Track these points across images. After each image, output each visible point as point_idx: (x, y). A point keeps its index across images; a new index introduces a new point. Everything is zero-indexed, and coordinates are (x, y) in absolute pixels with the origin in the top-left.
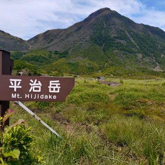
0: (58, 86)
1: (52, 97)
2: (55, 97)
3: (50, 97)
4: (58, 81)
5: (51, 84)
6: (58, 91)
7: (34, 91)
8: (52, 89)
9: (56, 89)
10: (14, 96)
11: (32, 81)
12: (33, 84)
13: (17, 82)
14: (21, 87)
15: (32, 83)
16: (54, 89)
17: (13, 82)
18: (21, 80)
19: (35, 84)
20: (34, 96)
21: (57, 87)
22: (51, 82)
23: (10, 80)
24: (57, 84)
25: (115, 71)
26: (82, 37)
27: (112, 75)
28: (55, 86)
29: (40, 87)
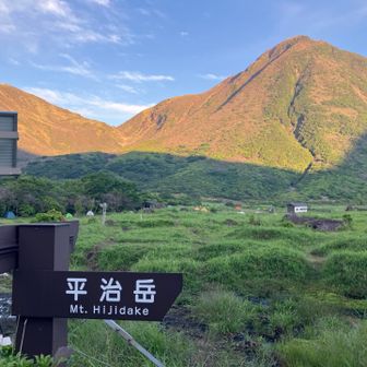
0: (152, 289)
1: (141, 311)
2: (146, 312)
3: (137, 311)
4: (152, 281)
5: (138, 286)
6: (152, 300)
7: (108, 299)
8: (141, 296)
9: (148, 297)
10: (73, 309)
11: (104, 281)
12: (107, 287)
13: (80, 284)
14: (85, 292)
15: (105, 285)
16: (145, 297)
17: (73, 283)
18: (85, 280)
19: (109, 286)
20: (108, 310)
21: (149, 292)
22: (138, 282)
23: (69, 280)
24: (150, 287)
25: (332, 188)
26: (241, 110)
27: (325, 199)
28: (146, 289)
29: (118, 293)
